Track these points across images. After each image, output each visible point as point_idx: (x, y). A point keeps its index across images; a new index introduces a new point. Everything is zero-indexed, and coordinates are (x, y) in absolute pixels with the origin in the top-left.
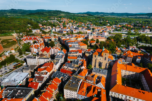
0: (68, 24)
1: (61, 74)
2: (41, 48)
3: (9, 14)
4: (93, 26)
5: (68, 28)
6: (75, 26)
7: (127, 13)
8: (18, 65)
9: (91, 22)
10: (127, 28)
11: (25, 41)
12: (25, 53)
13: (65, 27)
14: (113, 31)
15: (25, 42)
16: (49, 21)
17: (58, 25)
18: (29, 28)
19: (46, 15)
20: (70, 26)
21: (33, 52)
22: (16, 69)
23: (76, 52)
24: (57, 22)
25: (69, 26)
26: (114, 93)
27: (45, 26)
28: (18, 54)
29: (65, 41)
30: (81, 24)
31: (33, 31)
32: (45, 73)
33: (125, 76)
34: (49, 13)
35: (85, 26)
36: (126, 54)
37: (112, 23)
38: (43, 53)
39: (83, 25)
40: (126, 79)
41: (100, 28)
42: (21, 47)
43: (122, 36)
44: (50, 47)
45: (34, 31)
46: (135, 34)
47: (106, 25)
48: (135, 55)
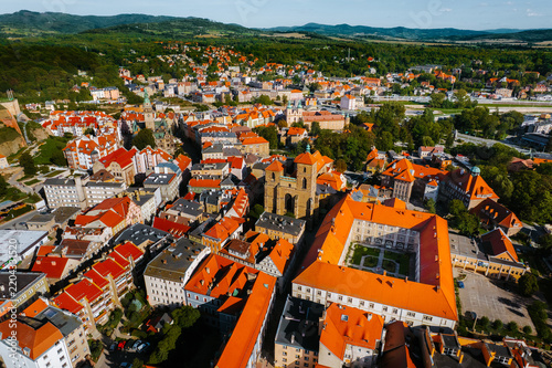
0: (226, 69)
1: (149, 232)
2: (105, 152)
3: (13, 31)
4: (315, 76)
5: (224, 84)
6: (249, 75)
7: (451, 30)
8: (16, 209)
9: (312, 60)
10: (434, 84)
11: (55, 127)
12: (45, 171)
13: (212, 78)
14: (384, 94)
15: (56, 133)
16: (160, 57)
17: (191, 72)
18: (80, 85)
19: (153, 34)
20: (233, 74)
21: (76, 166)
22: (7, 220)
23: (220, 164)
24: (188, 63)
25: (229, 77)
26: (304, 288)
27: (141, 78)
28: (19, 172)
29: (196, 129)
30: (273, 68)
31: (92, 93)
32: (97, 229)
33: (367, 240)
34: (165, 29)
35: (287, 75)
36: (392, 172)
37: (388, 65)
38: (108, 169)
39: (282, 73)
40: (366, 249)
41: (340, 82)
42: (37, 149)
43: (403, 111)
44: (134, 147)
45: (98, 95)
46: (456, 106)
47: (363, 74)
48: (422, 175)
